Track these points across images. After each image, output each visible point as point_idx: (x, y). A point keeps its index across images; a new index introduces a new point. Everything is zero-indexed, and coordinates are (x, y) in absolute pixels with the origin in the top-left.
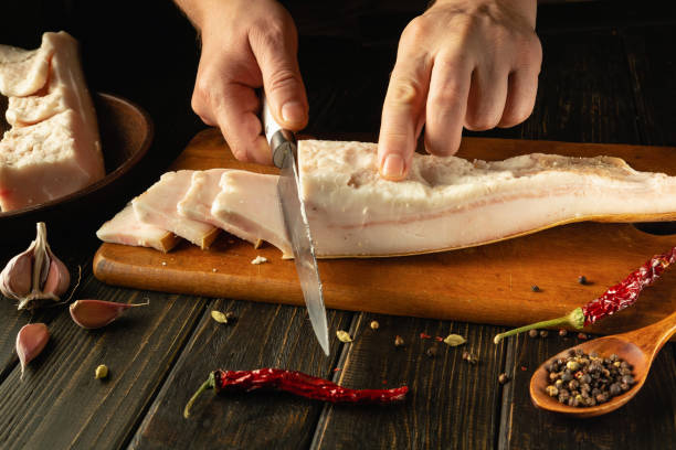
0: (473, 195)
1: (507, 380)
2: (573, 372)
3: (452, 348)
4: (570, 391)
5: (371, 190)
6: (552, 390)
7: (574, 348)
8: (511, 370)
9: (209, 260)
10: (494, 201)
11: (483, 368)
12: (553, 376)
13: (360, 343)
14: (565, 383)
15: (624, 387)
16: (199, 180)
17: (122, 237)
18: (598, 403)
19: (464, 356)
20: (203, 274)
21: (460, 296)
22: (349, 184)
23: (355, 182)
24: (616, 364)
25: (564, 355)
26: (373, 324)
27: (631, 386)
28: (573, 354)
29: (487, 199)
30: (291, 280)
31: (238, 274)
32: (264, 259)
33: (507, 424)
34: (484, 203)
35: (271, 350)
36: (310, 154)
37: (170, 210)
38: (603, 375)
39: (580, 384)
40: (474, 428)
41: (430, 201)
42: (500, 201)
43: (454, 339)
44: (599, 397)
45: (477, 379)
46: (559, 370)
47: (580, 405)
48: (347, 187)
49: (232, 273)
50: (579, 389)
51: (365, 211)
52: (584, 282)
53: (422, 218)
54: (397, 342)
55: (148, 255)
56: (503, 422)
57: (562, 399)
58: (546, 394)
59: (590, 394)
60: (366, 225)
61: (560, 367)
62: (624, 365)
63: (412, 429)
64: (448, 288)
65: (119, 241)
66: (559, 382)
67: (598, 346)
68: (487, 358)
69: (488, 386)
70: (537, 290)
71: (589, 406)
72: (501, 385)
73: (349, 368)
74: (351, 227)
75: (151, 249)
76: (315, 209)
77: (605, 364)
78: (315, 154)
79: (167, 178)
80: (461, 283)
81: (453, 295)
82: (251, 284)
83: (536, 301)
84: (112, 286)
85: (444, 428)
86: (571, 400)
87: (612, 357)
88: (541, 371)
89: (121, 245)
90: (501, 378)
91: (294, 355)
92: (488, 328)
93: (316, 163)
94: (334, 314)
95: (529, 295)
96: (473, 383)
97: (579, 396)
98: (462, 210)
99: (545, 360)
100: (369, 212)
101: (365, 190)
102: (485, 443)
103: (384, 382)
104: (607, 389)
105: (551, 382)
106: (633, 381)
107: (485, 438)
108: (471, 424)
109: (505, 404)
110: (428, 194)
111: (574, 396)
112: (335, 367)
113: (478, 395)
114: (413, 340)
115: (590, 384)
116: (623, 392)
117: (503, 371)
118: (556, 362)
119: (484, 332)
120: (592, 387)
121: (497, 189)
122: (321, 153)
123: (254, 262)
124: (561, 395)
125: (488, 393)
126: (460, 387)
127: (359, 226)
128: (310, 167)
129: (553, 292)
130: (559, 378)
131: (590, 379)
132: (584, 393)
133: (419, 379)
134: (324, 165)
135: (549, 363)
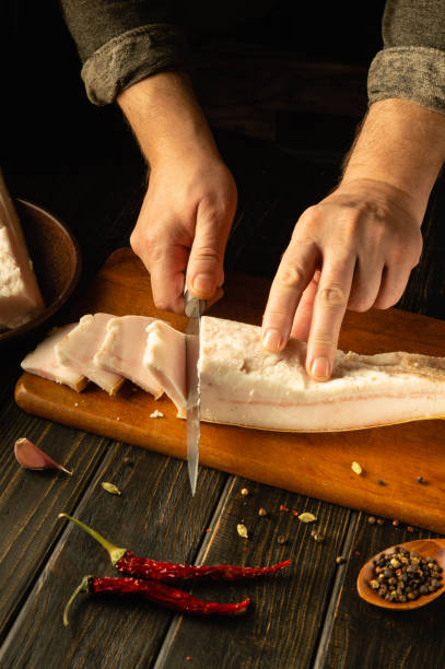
0: (344, 391)
1: (343, 562)
2: (394, 569)
3: (304, 524)
4: (388, 585)
5: (259, 377)
6: (375, 583)
7: (400, 546)
8: (347, 554)
9: (115, 407)
10: (360, 398)
11: (325, 547)
12: (378, 570)
13: (230, 507)
14: (386, 578)
15: (431, 588)
16: (113, 329)
17: (42, 372)
18: (408, 600)
19: (312, 534)
20: (108, 420)
21: (318, 480)
22: (242, 369)
23: (246, 368)
24: (430, 565)
25: (390, 551)
26: (244, 491)
27: (437, 589)
28: (398, 551)
29: (354, 395)
30: (181, 438)
31: (138, 425)
32: (161, 415)
33: (335, 602)
34: (351, 399)
35: (157, 503)
36: (211, 333)
37: (87, 359)
38: (417, 576)
39: (398, 581)
40: (309, 604)
41: (307, 392)
42: (365, 398)
43: (307, 517)
44: (410, 595)
45: (319, 557)
46: (384, 565)
47: (394, 601)
48: (239, 371)
49: (133, 424)
50: (396, 586)
51: (251, 393)
52: (421, 482)
53: (298, 404)
54: (261, 512)
55: (63, 392)
56: (333, 600)
57: (381, 592)
58: (369, 586)
59: (403, 591)
60: (251, 403)
61: (385, 562)
62: (435, 568)
63: (261, 596)
64: (310, 469)
65: (39, 374)
66: (381, 576)
67: (419, 547)
68: (330, 539)
69: (327, 566)
70: (382, 484)
71: (400, 602)
72: (337, 565)
73: (219, 531)
74: (238, 402)
75: (65, 386)
76: (210, 384)
77: (421, 564)
78: (215, 333)
79: (86, 320)
80: (321, 467)
81: (312, 477)
82: (148, 436)
83: (379, 494)
84: (30, 415)
85: (286, 601)
86: (387, 596)
87: (428, 558)
88: (369, 565)
89: (40, 377)
90: (338, 560)
91: (176, 511)
92: (336, 509)
93: (216, 346)
94: (213, 472)
95: (375, 487)
96: (314, 561)
97: (394, 593)
98: (332, 402)
99: (375, 554)
100: (255, 394)
101: (254, 376)
102: (315, 618)
103: (245, 549)
104: (418, 588)
105: (375, 575)
106: (439, 584)
107: (316, 613)
108: (307, 599)
109: (337, 584)
110: (306, 386)
111: (391, 591)
112: (207, 527)
113: (317, 573)
114: (274, 511)
115: (404, 583)
116: (429, 593)
117: (340, 554)
118: (383, 556)
119: (333, 511)
120: (406, 585)
121: (364, 389)
122: (221, 332)
123: (152, 416)
124: (381, 590)
125: (326, 571)
126: (304, 562)
127: (245, 402)
128: (210, 349)
129: (394, 487)
130: (383, 572)
131: (405, 579)
132: (399, 591)
133: (273, 550)
134: (222, 349)
135: (377, 557)
